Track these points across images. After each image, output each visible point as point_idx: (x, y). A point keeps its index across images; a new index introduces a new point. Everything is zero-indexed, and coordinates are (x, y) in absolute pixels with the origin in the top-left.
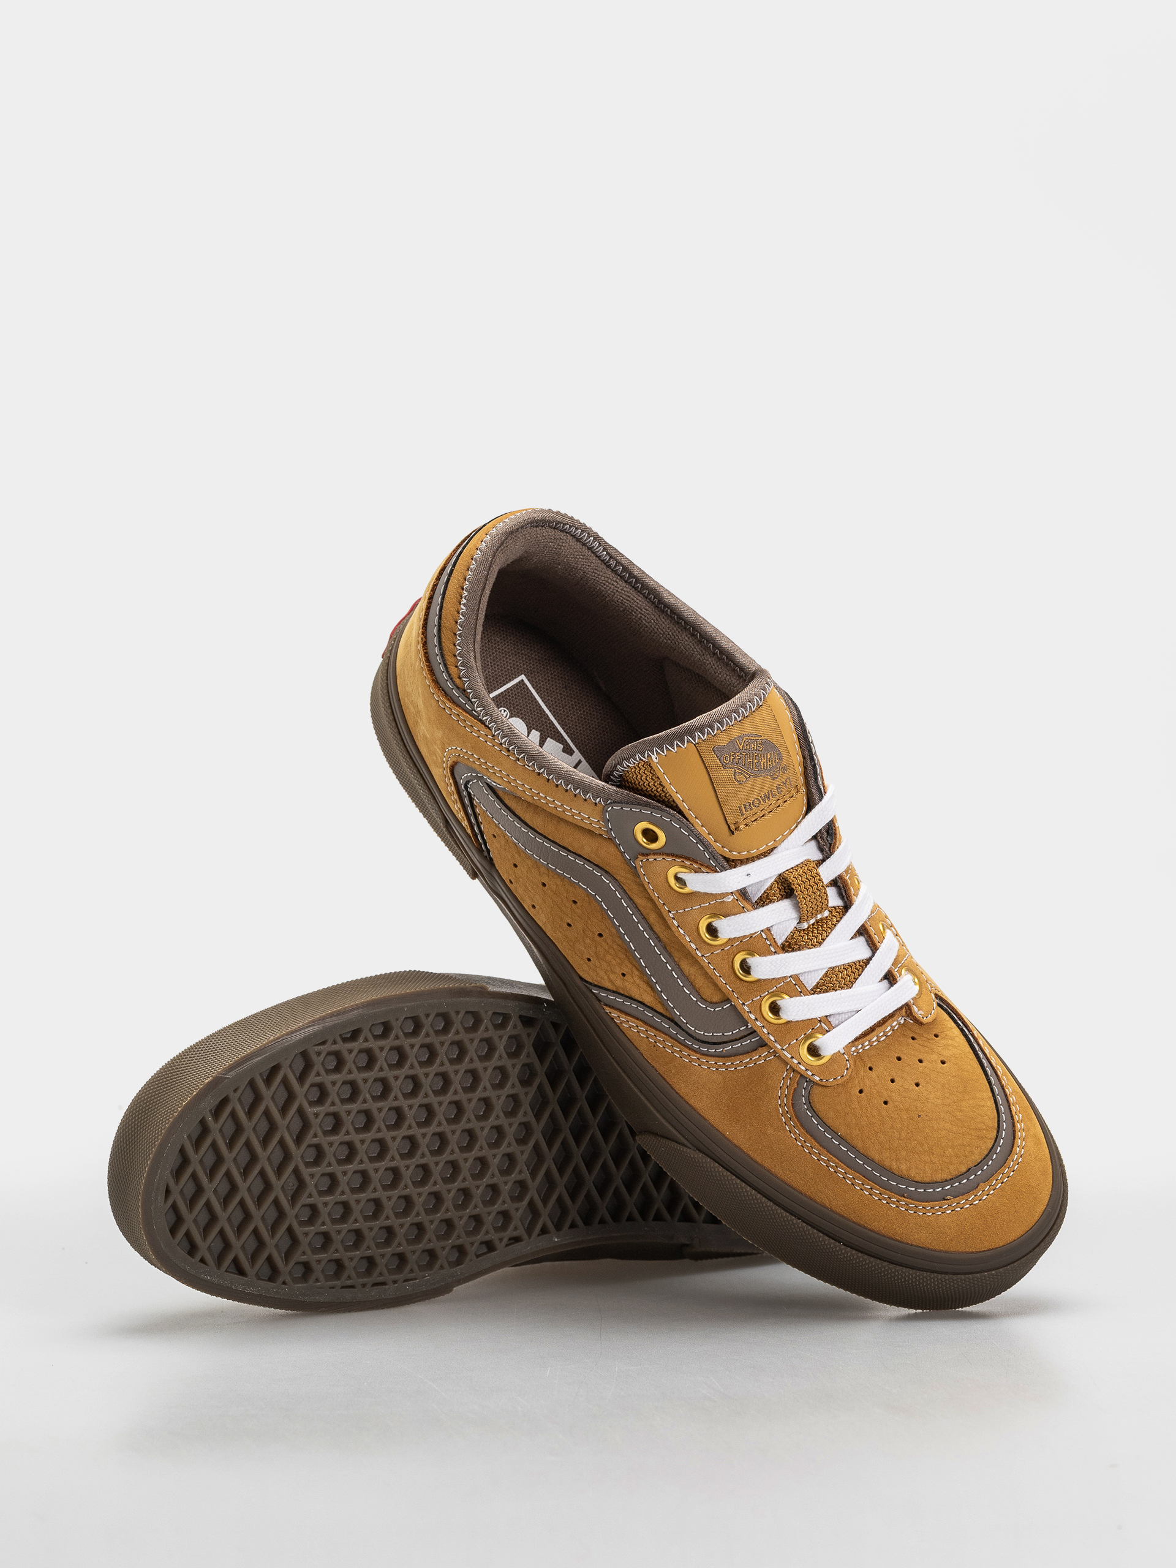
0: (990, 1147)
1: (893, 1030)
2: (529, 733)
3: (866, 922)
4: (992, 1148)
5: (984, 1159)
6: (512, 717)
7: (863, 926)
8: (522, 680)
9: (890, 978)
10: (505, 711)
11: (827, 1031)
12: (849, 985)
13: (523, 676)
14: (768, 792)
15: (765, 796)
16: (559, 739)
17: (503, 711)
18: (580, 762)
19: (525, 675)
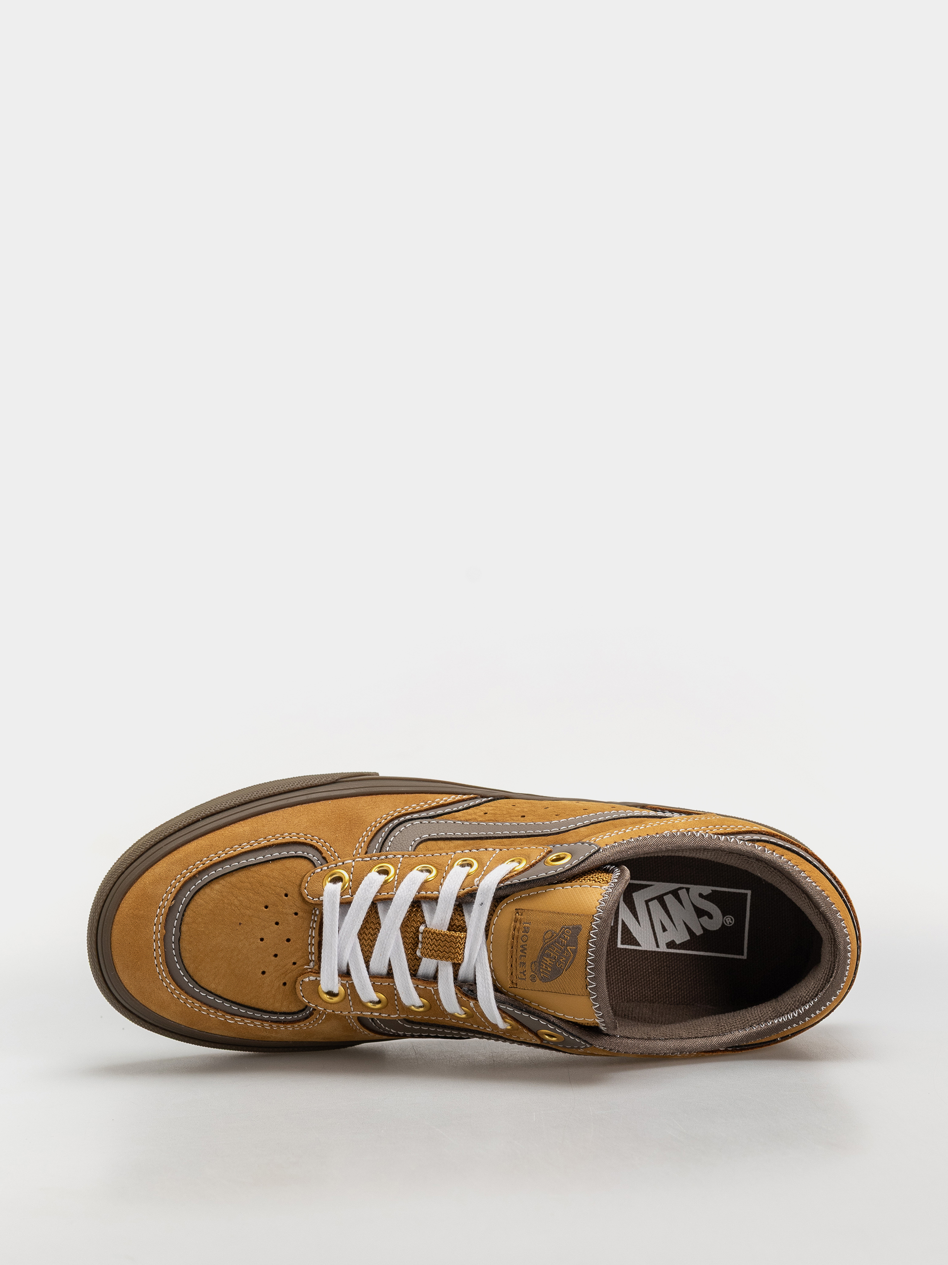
0: (184, 962)
1: (310, 953)
2: (703, 928)
3: (394, 982)
4: (182, 962)
5: (180, 950)
6: (722, 926)
7: (393, 978)
8: (743, 955)
9: (345, 974)
10: (730, 923)
11: (342, 896)
12: (360, 934)
13: (746, 958)
14: (526, 953)
15: (525, 949)
16: (683, 946)
17: (731, 922)
18: (658, 946)
19: (745, 960)
